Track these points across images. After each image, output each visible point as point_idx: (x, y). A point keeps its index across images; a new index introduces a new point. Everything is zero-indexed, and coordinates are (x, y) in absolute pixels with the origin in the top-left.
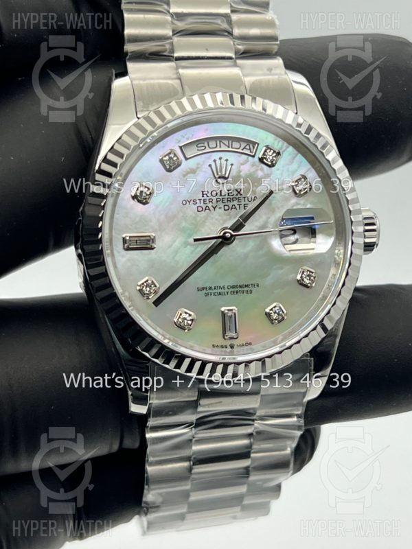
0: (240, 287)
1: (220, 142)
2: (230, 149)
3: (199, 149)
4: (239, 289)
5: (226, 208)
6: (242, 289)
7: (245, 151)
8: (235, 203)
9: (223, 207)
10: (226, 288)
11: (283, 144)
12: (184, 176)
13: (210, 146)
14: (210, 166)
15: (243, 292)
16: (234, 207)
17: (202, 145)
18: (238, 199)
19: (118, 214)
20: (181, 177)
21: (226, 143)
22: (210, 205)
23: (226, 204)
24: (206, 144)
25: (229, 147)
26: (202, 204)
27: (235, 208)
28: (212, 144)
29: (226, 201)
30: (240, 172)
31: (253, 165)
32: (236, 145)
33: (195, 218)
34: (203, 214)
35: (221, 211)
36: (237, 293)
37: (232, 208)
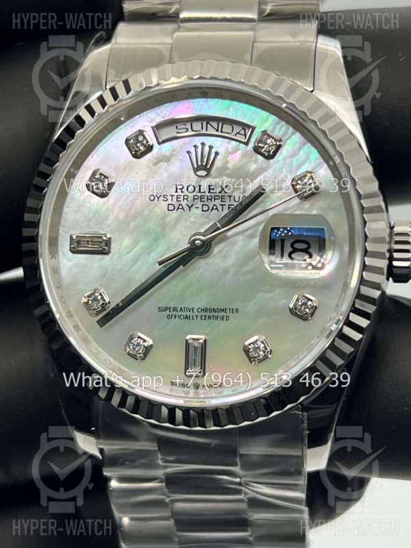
0: (214, 311)
1: (207, 123)
2: (219, 133)
3: (179, 131)
4: (212, 313)
5: (205, 208)
6: (216, 314)
7: (238, 137)
8: (218, 202)
9: (201, 207)
10: (195, 310)
11: (288, 129)
12: (155, 164)
13: (194, 129)
14: (189, 152)
15: (217, 317)
16: (215, 208)
17: (185, 127)
18: (222, 198)
19: (68, 207)
20: (151, 165)
21: (215, 125)
22: (184, 203)
23: (206, 203)
24: (188, 126)
25: (217, 130)
26: (174, 202)
27: (217, 209)
28: (197, 126)
29: (205, 200)
30: (227, 162)
31: (245, 155)
32: (227, 128)
33: (164, 218)
34: (175, 214)
35: (199, 211)
36: (210, 318)
37: (212, 209)
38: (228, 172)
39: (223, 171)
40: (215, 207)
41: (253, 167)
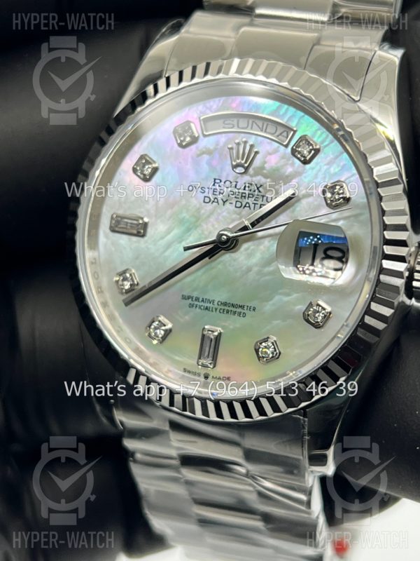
0: (233, 305)
1: (253, 122)
2: (263, 133)
3: (226, 126)
4: (231, 308)
6: (234, 309)
7: (279, 140)
10: (216, 303)
12: (198, 156)
13: (240, 126)
14: (230, 149)
15: (235, 313)
17: (232, 122)
20: (195, 156)
21: (260, 124)
24: (235, 122)
25: (262, 131)
27: (249, 208)
28: (243, 123)
30: (265, 163)
31: (283, 157)
32: (271, 129)
33: (198, 209)
34: (210, 206)
35: (232, 208)
36: (228, 312)
37: (245, 206)
38: (265, 171)
39: (260, 171)
40: (248, 205)
41: (289, 170)
